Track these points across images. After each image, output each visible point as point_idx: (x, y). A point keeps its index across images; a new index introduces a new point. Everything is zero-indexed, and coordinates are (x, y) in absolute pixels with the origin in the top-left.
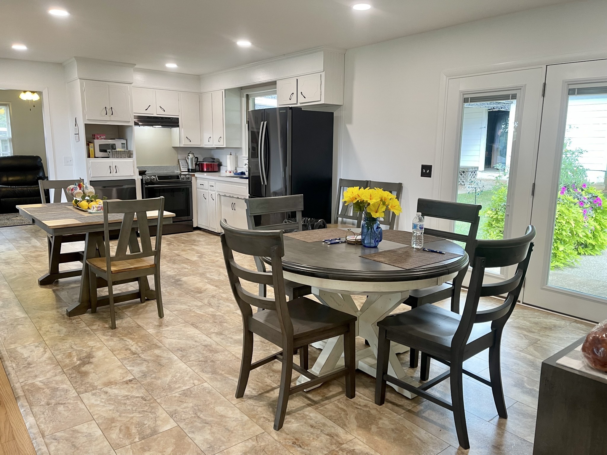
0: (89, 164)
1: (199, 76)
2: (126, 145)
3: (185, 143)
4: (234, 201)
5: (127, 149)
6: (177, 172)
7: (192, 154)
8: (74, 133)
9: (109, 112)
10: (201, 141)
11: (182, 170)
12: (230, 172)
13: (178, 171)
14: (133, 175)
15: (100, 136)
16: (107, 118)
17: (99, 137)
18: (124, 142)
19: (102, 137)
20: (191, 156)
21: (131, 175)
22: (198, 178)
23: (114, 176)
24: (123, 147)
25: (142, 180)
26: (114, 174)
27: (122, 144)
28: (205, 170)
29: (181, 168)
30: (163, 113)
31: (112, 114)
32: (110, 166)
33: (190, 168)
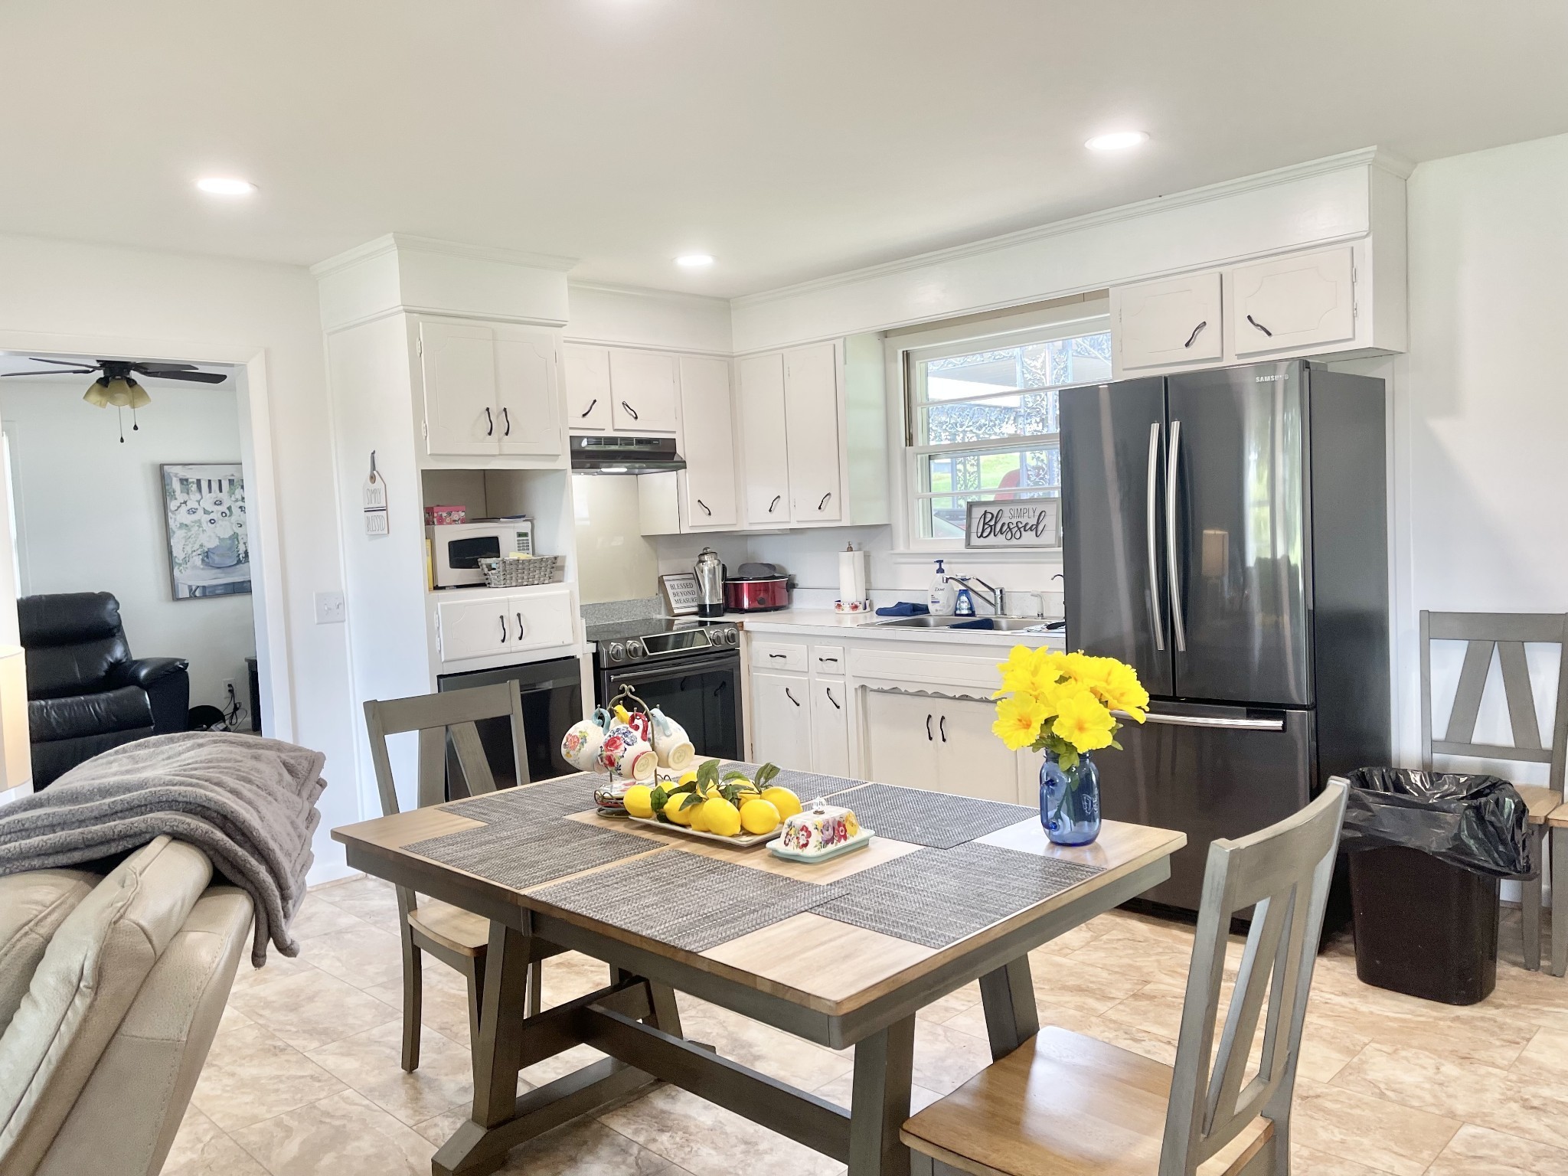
0: (436, 616)
1: (728, 300)
2: (530, 537)
3: (694, 522)
4: (939, 708)
5: (533, 554)
6: (659, 617)
7: (713, 555)
8: (363, 506)
9: (500, 426)
10: (737, 511)
11: (676, 611)
12: (855, 607)
13: (659, 614)
14: (571, 641)
15: (450, 514)
16: (491, 445)
17: (444, 514)
18: (524, 526)
19: (455, 516)
20: (710, 563)
21: (566, 643)
22: (753, 636)
23: (513, 649)
24: (522, 547)
25: (596, 656)
26: (513, 641)
27: (520, 535)
28: (746, 605)
29: (674, 605)
30: (632, 424)
31: (507, 434)
32: (502, 617)
33: (708, 602)
